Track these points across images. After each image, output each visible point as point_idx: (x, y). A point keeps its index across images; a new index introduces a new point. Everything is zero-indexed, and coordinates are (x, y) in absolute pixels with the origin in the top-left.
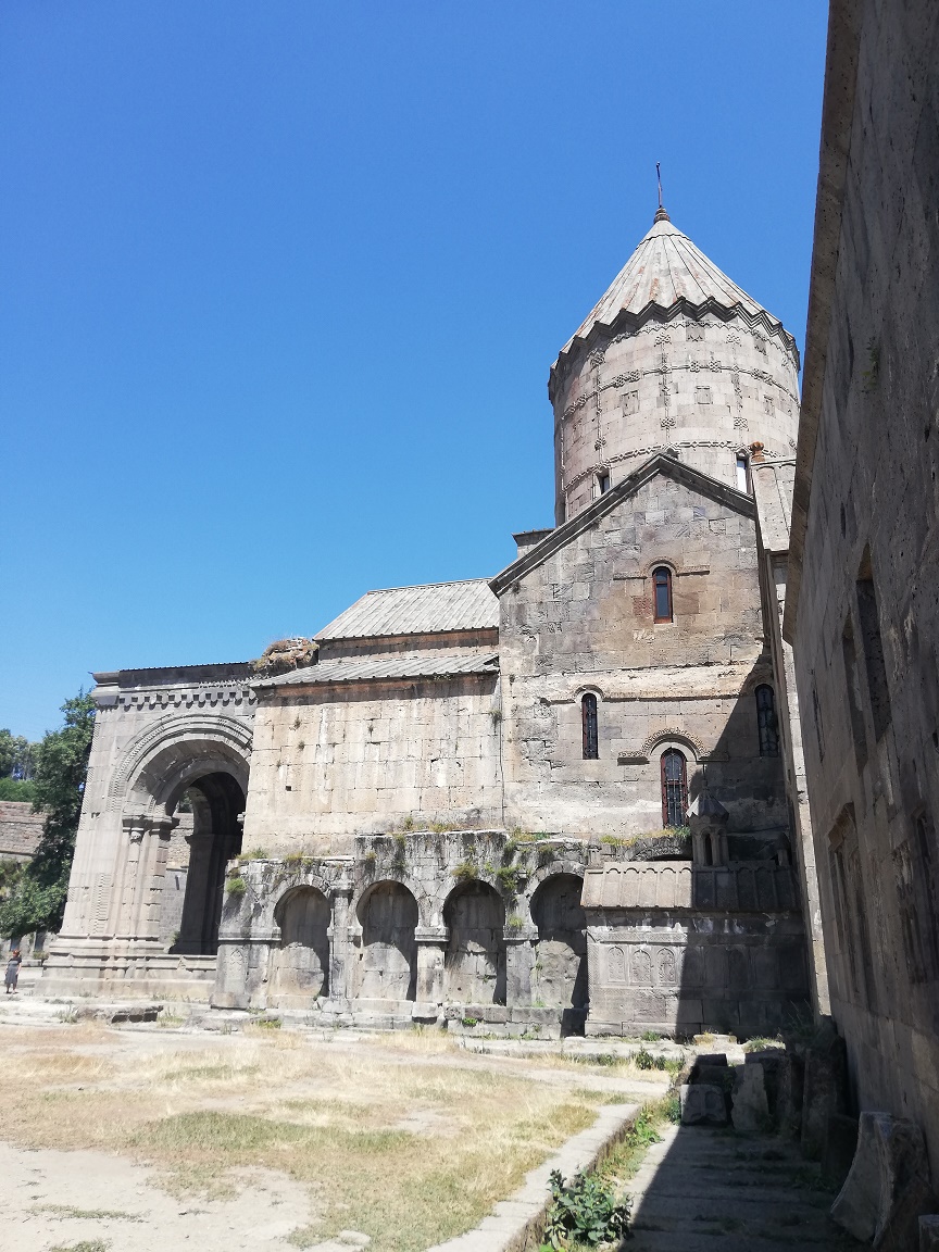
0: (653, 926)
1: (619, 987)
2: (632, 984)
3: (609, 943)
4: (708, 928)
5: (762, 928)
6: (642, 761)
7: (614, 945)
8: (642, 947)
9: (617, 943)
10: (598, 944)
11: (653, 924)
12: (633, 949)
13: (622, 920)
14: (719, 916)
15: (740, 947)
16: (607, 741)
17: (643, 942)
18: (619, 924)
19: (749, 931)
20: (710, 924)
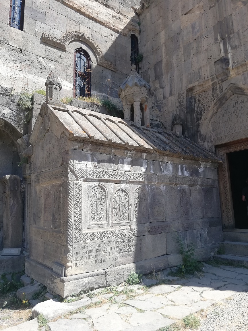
0: (132, 166)
1: (100, 230)
2: (113, 225)
3: (91, 180)
4: (169, 170)
5: (197, 173)
6: (61, 47)
7: (96, 184)
8: (123, 185)
9: (100, 181)
10: (81, 181)
11: (133, 163)
12: (115, 188)
13: (106, 157)
14: (176, 160)
15: (186, 186)
16: (33, 21)
17: (124, 181)
18: (103, 161)
19: (191, 175)
20: (171, 167)
